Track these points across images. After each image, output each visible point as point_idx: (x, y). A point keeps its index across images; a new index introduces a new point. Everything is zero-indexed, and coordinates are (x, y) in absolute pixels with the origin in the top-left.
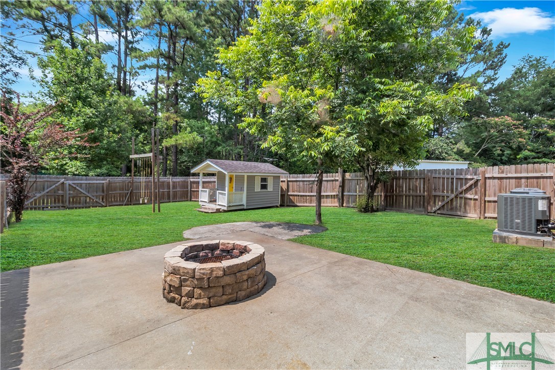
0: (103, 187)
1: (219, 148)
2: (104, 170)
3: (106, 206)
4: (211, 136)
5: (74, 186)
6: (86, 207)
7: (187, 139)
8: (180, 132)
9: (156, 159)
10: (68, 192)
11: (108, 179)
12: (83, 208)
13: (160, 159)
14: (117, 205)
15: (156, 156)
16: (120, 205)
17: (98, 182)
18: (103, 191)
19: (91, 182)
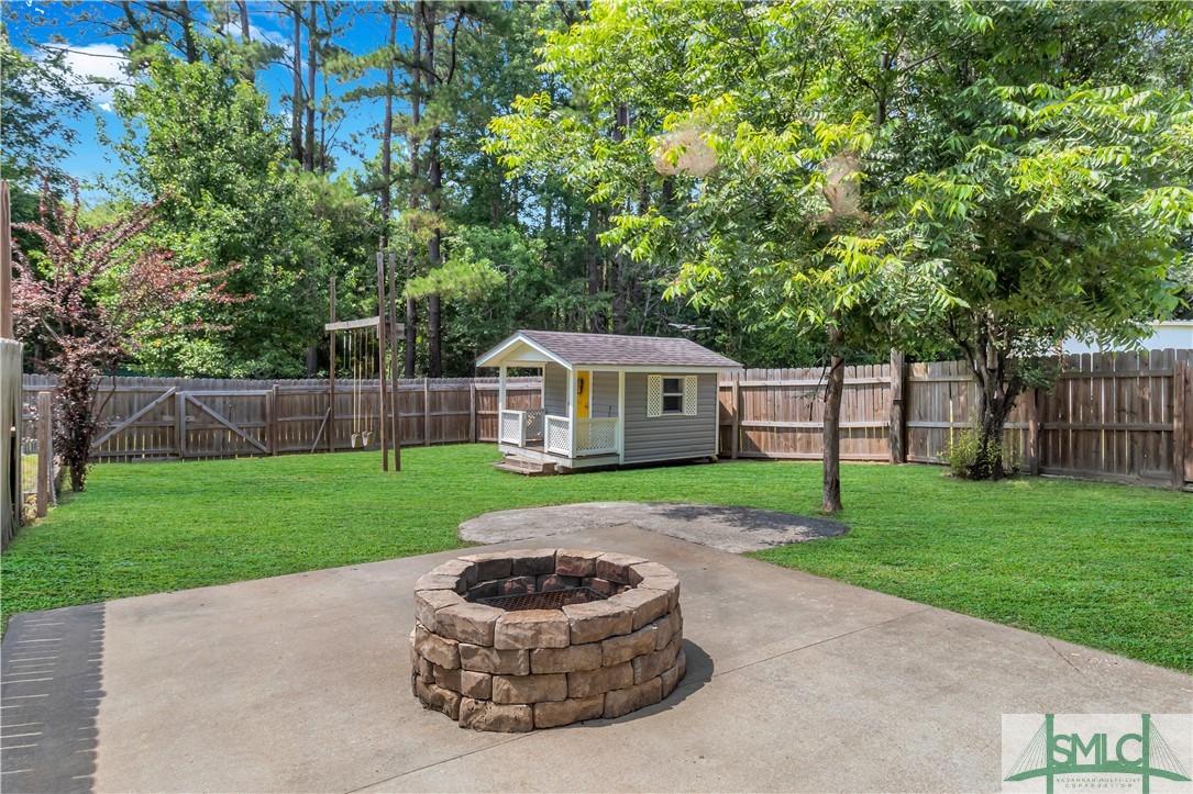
0: (263, 405)
1: (549, 301)
2: (264, 364)
3: (271, 454)
4: (527, 267)
5: (199, 403)
6: (225, 457)
7: (466, 277)
8: (448, 259)
9: (388, 332)
10: (184, 419)
11: (276, 384)
12: (218, 457)
13: (399, 332)
14: (296, 452)
15: (388, 325)
16: (303, 452)
17: (252, 392)
18: (263, 416)
19: (235, 393)
